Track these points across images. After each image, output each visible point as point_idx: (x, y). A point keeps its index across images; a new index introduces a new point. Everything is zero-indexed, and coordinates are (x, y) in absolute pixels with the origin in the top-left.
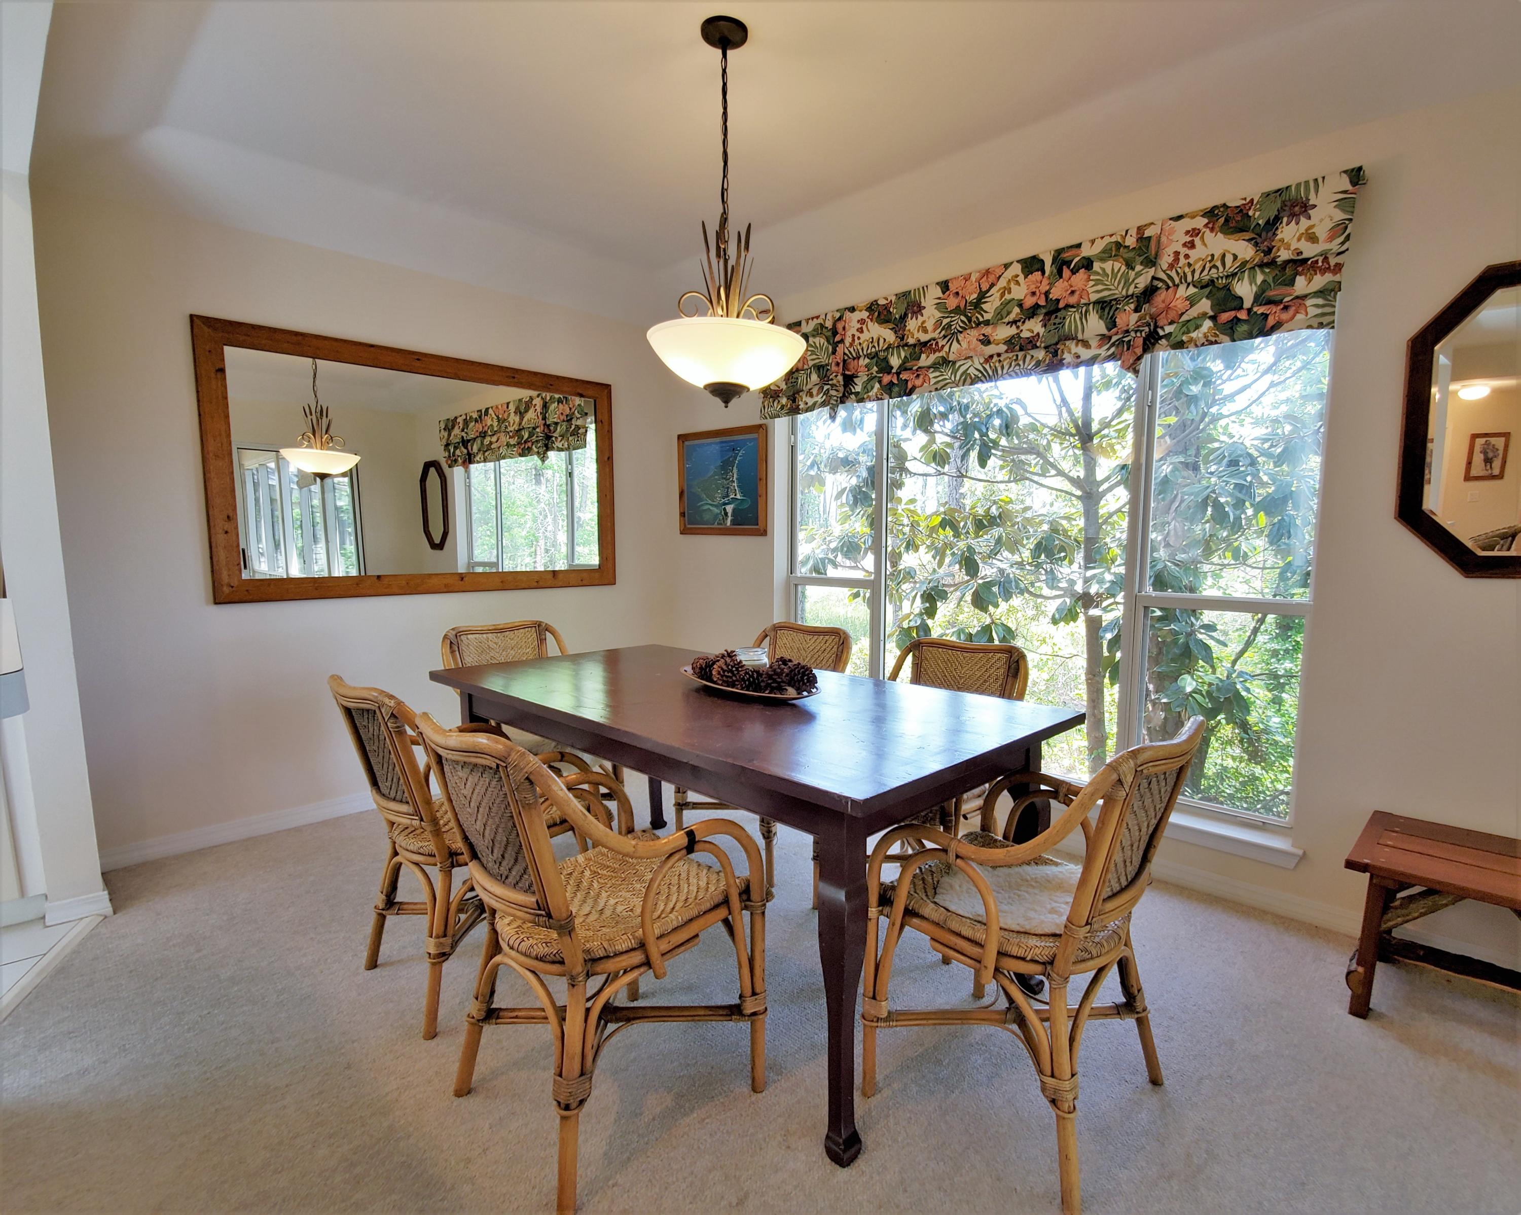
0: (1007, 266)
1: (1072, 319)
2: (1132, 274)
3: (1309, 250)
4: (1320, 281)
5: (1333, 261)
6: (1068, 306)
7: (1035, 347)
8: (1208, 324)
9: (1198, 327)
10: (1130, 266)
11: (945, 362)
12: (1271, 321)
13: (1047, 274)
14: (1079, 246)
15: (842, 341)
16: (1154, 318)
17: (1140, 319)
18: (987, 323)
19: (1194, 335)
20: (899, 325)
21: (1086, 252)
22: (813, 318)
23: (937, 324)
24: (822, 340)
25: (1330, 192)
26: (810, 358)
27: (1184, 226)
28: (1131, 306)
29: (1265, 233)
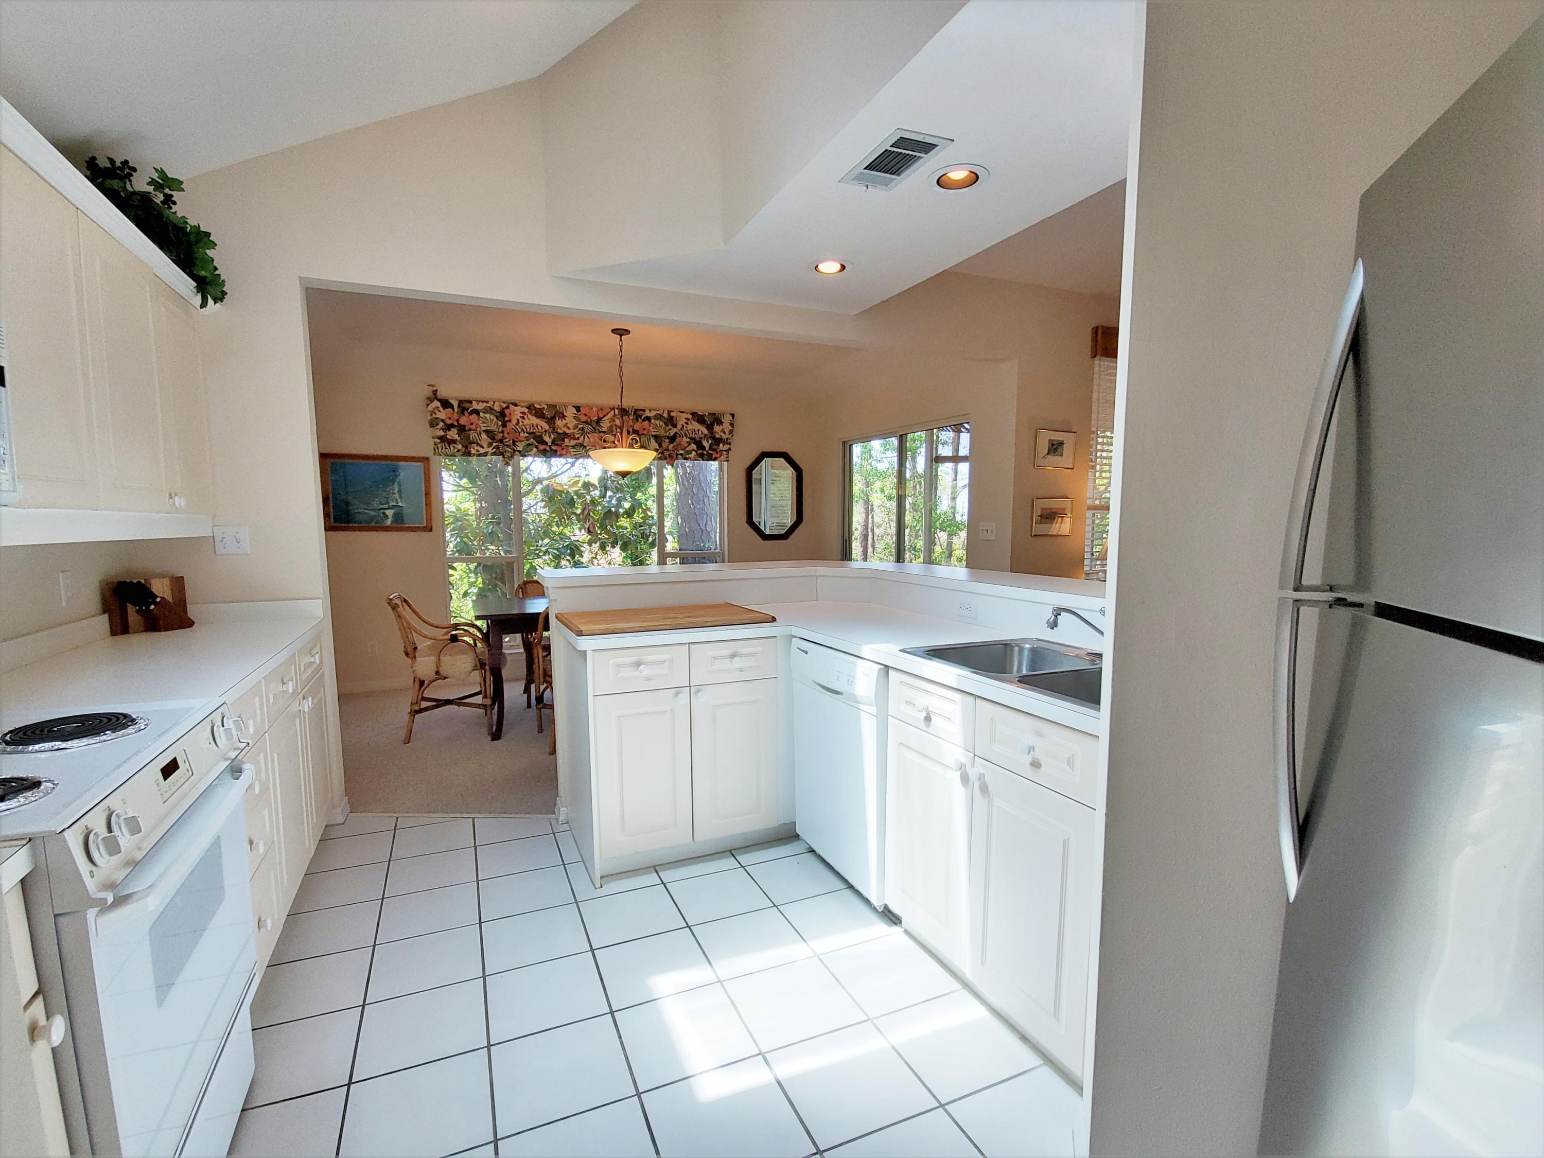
0: (611, 409)
2: (667, 428)
3: (724, 437)
4: (727, 447)
5: (729, 441)
6: (642, 434)
8: (694, 453)
9: (691, 453)
10: (666, 425)
11: (581, 445)
12: (714, 457)
13: (631, 417)
14: (644, 411)
15: (510, 421)
16: (677, 447)
17: (674, 447)
18: (604, 432)
19: (690, 456)
20: (551, 421)
21: (647, 413)
22: (483, 402)
23: (576, 427)
24: (492, 417)
25: (727, 419)
26: (482, 425)
27: (685, 415)
28: (667, 441)
29: (710, 427)
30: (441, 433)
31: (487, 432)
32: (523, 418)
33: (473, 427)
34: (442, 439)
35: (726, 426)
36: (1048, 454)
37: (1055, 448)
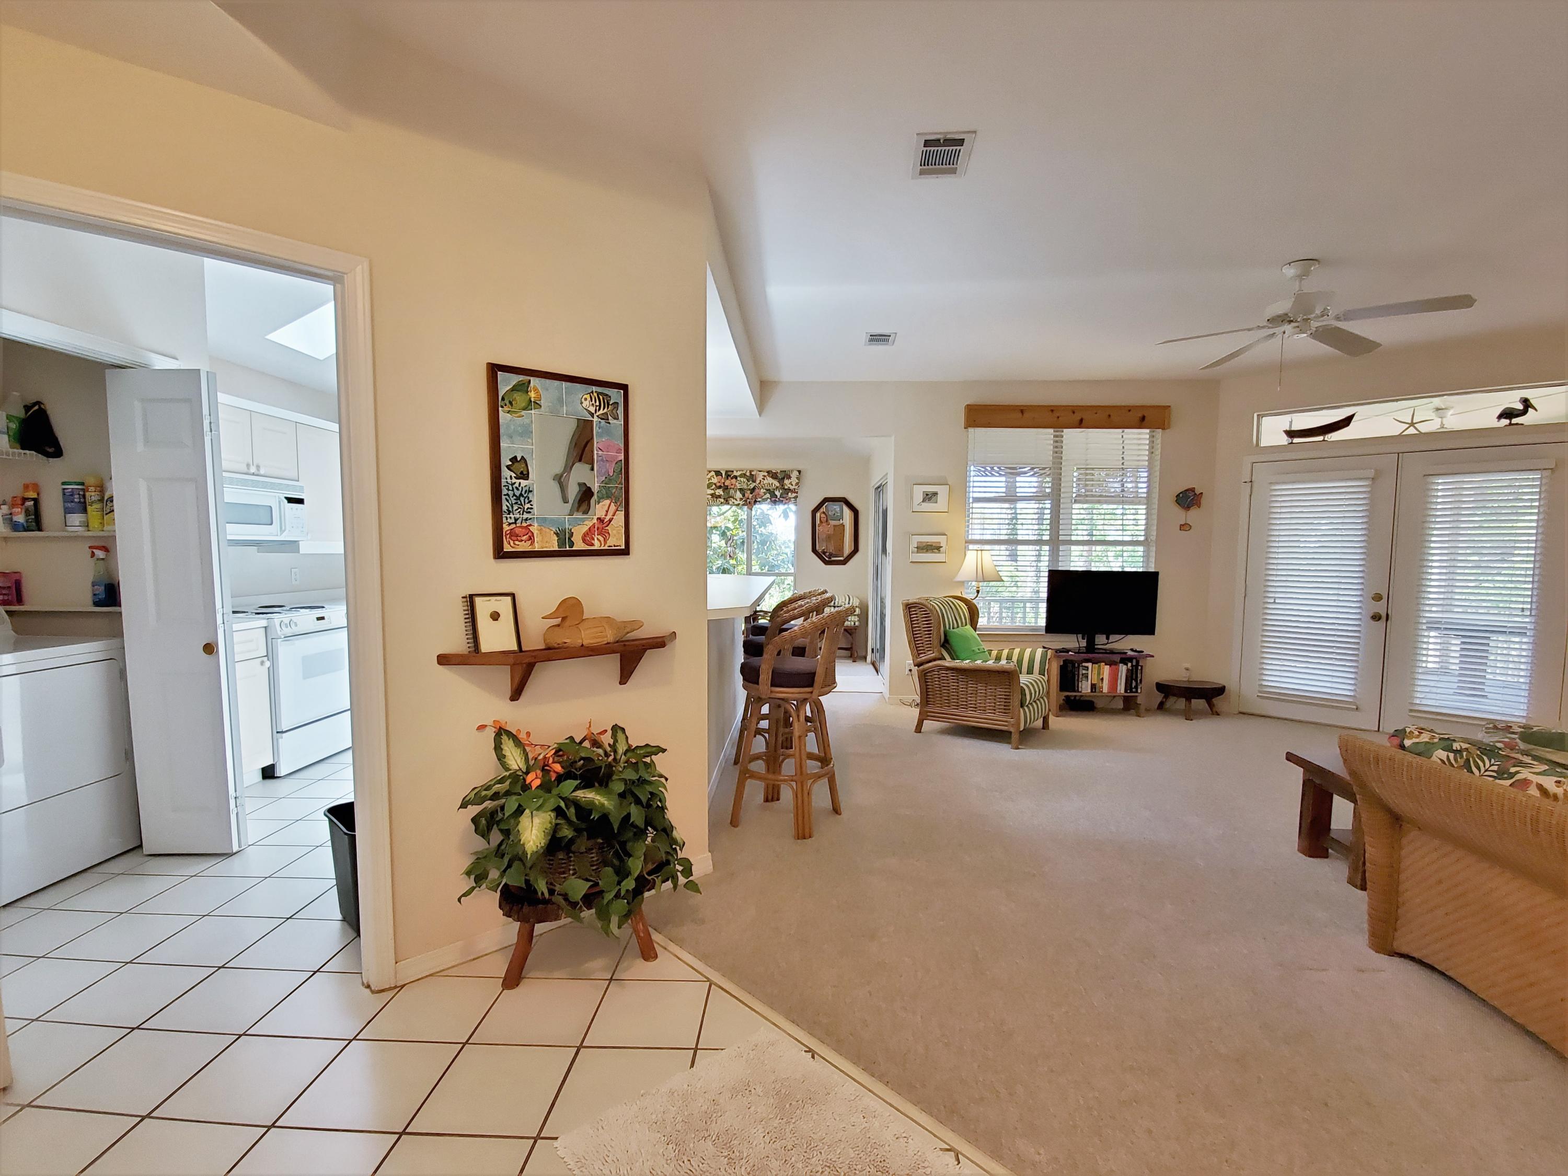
0: (710, 472)
1: (732, 491)
2: (749, 483)
3: (792, 488)
4: (794, 495)
5: (797, 491)
6: (730, 488)
7: (721, 498)
8: (769, 500)
9: (766, 500)
10: (748, 481)
12: (784, 502)
13: (724, 476)
14: (733, 471)
16: (755, 496)
17: (751, 496)
19: (766, 502)
21: (735, 473)
25: (794, 475)
27: (762, 473)
28: (749, 492)
29: (781, 481)
35: (794, 480)
36: (923, 502)
37: (929, 497)
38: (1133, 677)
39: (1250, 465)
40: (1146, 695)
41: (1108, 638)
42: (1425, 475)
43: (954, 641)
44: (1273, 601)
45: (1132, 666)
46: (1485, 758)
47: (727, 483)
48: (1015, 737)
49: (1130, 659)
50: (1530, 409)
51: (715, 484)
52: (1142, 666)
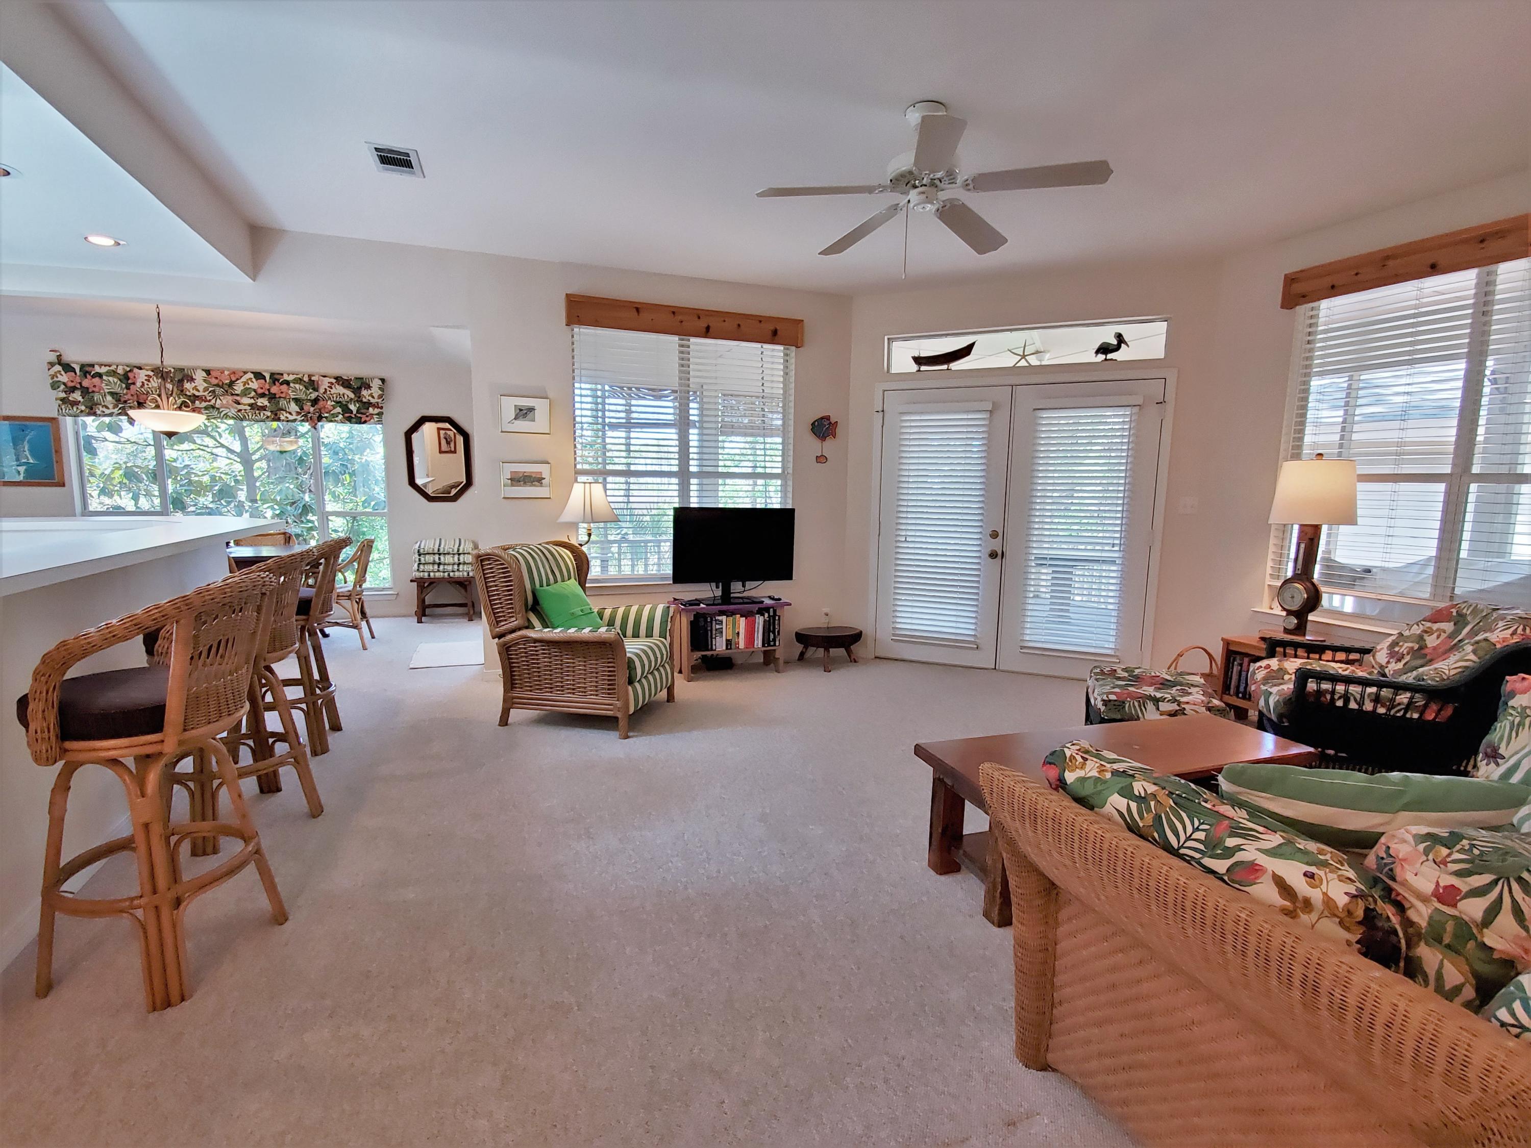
0: (245, 373)
1: (283, 403)
2: (308, 392)
3: (372, 400)
4: (377, 411)
5: (380, 405)
6: (280, 397)
7: (265, 410)
8: (341, 416)
9: (337, 416)
10: (307, 388)
11: (213, 407)
12: (363, 420)
13: (268, 381)
14: (282, 374)
15: (134, 384)
16: (320, 410)
17: (314, 409)
18: (237, 395)
19: (336, 419)
21: (286, 377)
22: (105, 366)
23: (205, 389)
24: (116, 380)
25: (376, 384)
26: (105, 387)
27: (327, 380)
28: (309, 404)
29: (357, 391)
30: (63, 395)
31: (112, 394)
32: (149, 381)
33: (96, 389)
34: (63, 400)
35: (375, 391)
36: (515, 419)
37: (524, 413)
38: (770, 629)
39: (881, 393)
40: (785, 647)
41: (744, 586)
42: (1035, 410)
43: (546, 605)
44: (904, 539)
45: (769, 616)
46: (1184, 815)
47: (274, 390)
48: (622, 723)
49: (767, 609)
50: (1122, 345)
51: (255, 391)
52: (779, 616)
